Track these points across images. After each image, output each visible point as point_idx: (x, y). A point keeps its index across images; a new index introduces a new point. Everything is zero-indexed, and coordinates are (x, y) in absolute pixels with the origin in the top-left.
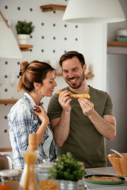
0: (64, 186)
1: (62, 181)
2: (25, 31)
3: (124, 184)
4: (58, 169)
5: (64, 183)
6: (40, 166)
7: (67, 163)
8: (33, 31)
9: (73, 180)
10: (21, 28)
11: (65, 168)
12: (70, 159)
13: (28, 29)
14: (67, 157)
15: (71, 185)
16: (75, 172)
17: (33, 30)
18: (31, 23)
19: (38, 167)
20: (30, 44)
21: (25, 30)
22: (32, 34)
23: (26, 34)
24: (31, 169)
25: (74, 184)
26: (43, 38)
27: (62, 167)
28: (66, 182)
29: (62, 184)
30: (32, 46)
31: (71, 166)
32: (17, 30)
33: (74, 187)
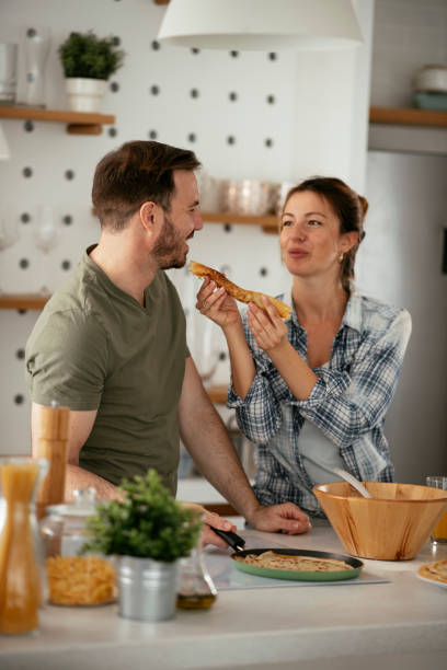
0: (132, 577)
1: (127, 560)
2: (90, 67)
3: (358, 581)
4: (112, 520)
5: (132, 567)
6: (61, 509)
7: (144, 503)
8: (120, 67)
9: (157, 558)
10: (76, 57)
11: (136, 519)
12: (155, 491)
13: (100, 61)
14: (148, 485)
15: (154, 574)
16: (166, 533)
17: (118, 64)
18: (116, 41)
19: (56, 513)
20: (106, 111)
21: (88, 63)
22: (114, 78)
23: (94, 76)
24: (19, 516)
25: (163, 570)
26: (155, 90)
27: (125, 515)
28: (138, 562)
29: (126, 569)
30: (110, 120)
31: (154, 514)
32: (65, 64)
33: (162, 579)
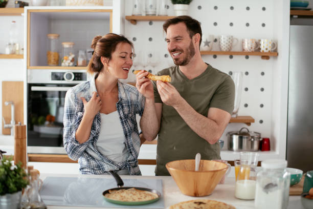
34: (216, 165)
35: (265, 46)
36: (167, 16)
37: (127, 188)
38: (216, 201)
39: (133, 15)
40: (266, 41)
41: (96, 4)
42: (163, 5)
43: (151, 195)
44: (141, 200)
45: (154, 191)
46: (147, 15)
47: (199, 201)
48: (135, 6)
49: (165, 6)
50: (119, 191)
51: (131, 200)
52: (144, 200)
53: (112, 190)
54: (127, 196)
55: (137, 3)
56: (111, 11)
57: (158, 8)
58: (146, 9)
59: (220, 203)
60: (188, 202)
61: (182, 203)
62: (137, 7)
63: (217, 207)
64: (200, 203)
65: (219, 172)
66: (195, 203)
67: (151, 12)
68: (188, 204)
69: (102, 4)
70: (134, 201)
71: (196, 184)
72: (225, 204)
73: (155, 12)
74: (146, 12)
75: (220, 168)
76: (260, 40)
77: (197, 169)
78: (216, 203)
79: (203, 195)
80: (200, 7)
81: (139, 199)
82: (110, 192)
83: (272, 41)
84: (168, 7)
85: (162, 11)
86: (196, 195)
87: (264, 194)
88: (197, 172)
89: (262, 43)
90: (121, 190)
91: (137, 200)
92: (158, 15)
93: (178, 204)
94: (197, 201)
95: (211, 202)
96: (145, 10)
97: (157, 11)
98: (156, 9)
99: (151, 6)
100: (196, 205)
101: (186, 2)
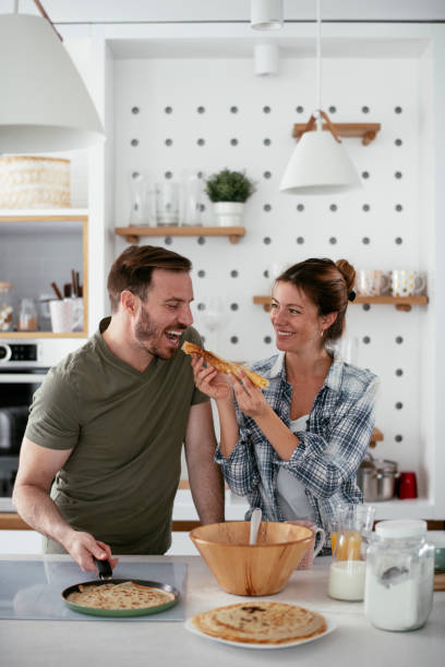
34: (291, 532)
35: (401, 285)
36: (200, 225)
37: (116, 582)
38: (286, 605)
39: (131, 226)
40: (403, 273)
41: (56, 203)
42: (192, 204)
43: (162, 596)
44: (136, 607)
45: (168, 588)
46: (160, 225)
47: (252, 605)
48: (136, 207)
49: (197, 206)
50: (99, 588)
51: (115, 607)
52: (143, 606)
53: (86, 585)
54: (113, 597)
55: (138, 200)
56: (85, 219)
57: (181, 209)
58: (158, 212)
59: (293, 607)
60: (230, 607)
61: (218, 610)
62: (140, 208)
63: (287, 615)
64: (254, 609)
65: (294, 547)
66: (244, 609)
67: (167, 219)
68: (231, 611)
69: (67, 204)
70: (122, 608)
71: (249, 571)
72: (303, 611)
73: (177, 219)
74: (158, 219)
75: (299, 538)
76: (391, 273)
77: (252, 541)
78: (286, 609)
79: (263, 593)
80: (267, 208)
81: (134, 604)
82: (81, 590)
83: (415, 273)
84: (202, 208)
85: (190, 216)
86: (250, 593)
87: (381, 588)
88: (253, 546)
89: (395, 277)
90: (104, 586)
91: (129, 606)
92: (184, 225)
93: (209, 612)
94: (248, 606)
95: (276, 607)
96: (154, 214)
97: (181, 216)
98: (177, 212)
99: (169, 206)
100: (244, 614)
101: (238, 198)
